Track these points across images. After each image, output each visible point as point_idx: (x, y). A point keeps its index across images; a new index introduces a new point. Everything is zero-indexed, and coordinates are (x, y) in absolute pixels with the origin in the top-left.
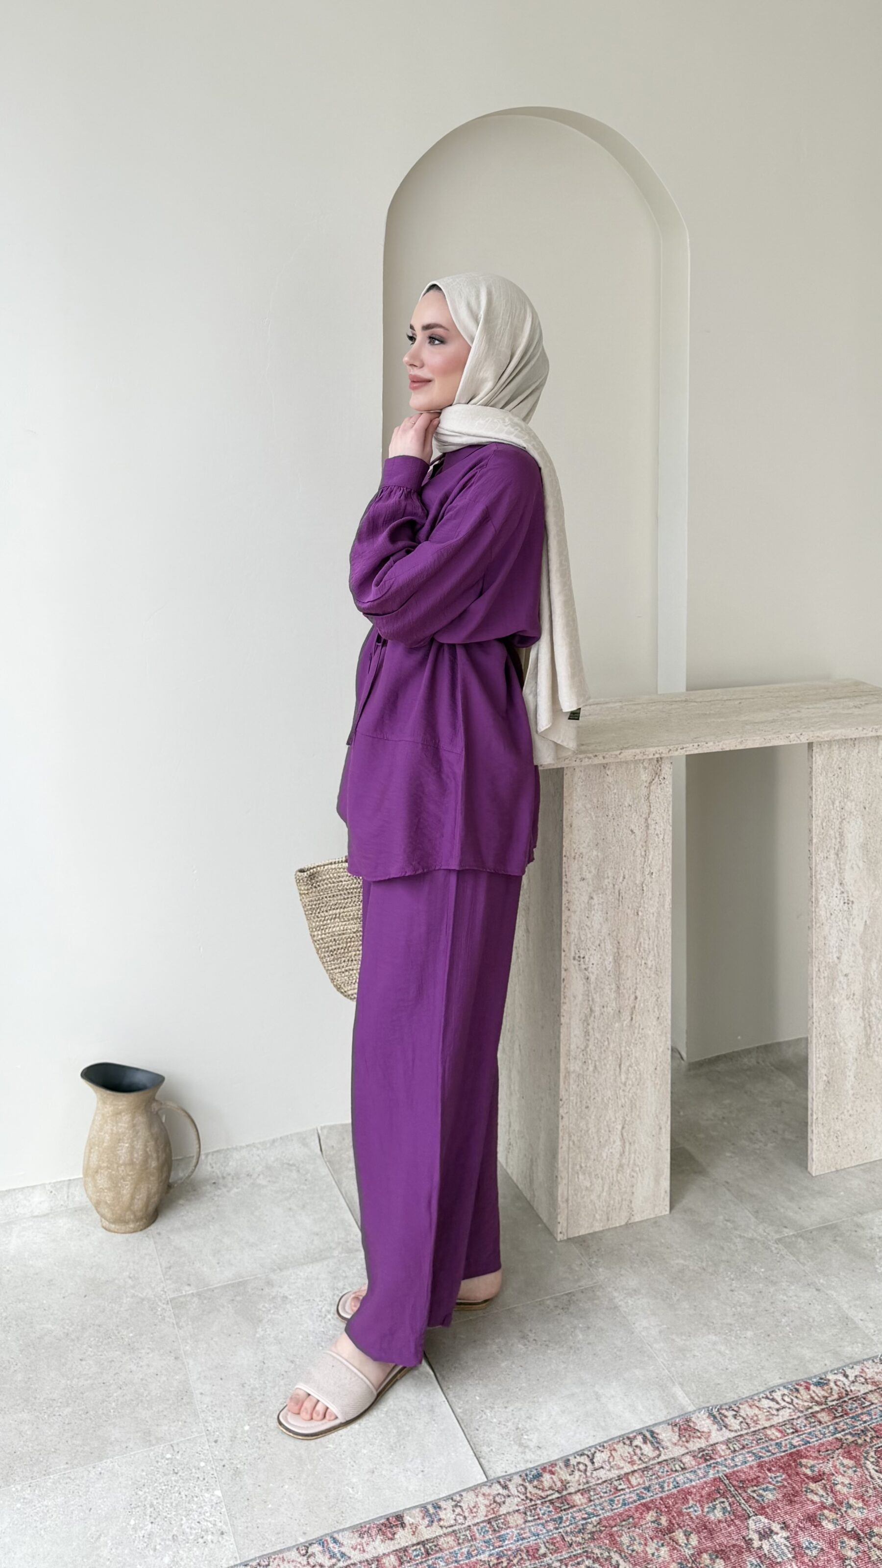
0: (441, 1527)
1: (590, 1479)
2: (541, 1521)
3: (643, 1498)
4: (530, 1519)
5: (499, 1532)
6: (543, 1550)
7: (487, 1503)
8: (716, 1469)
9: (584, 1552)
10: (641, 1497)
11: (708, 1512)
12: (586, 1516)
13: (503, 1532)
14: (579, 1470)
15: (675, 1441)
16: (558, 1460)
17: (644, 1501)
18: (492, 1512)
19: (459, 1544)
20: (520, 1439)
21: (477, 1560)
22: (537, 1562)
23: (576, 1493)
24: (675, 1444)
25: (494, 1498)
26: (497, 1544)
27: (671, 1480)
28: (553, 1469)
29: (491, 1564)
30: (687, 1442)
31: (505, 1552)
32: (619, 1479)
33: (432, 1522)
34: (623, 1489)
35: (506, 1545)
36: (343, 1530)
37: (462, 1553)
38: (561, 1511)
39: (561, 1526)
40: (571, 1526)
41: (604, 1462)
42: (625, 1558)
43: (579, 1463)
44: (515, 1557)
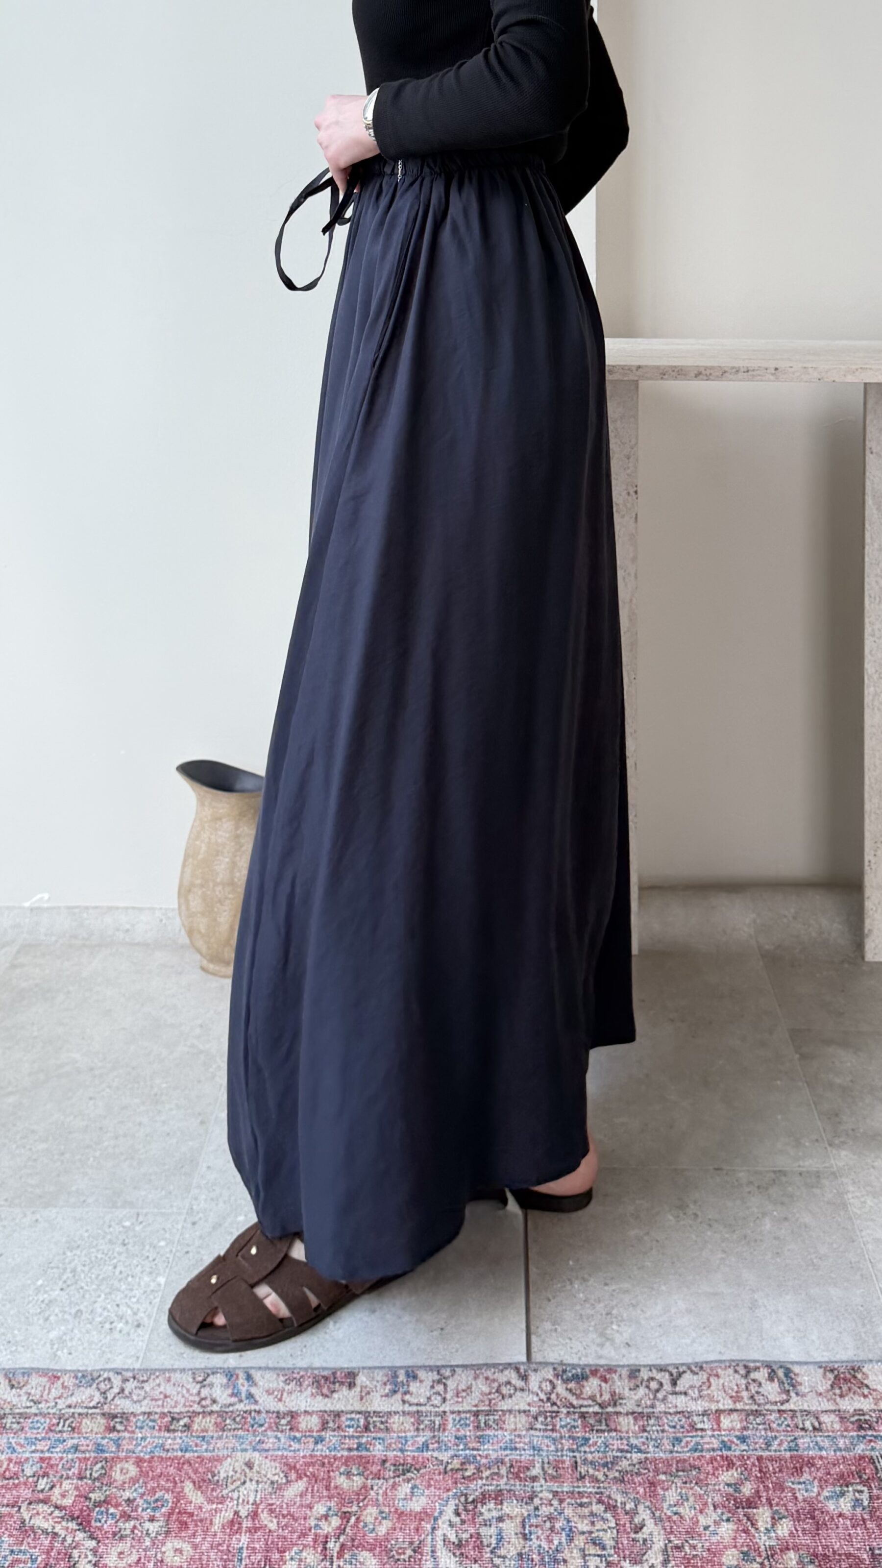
0: (404, 1402)
1: (658, 1403)
2: (554, 1435)
3: (730, 1449)
4: (538, 1426)
5: (483, 1430)
6: (536, 1471)
7: (486, 1389)
8: (872, 1444)
9: (597, 1493)
10: (726, 1446)
11: (827, 1498)
12: (626, 1448)
13: (488, 1432)
14: (648, 1387)
15: (821, 1389)
16: (623, 1366)
17: (729, 1453)
18: (487, 1403)
19: (418, 1429)
20: (605, 1329)
21: (432, 1457)
22: (518, 1483)
23: (627, 1414)
24: (821, 1394)
25: (500, 1386)
26: (471, 1445)
27: (789, 1439)
28: (608, 1376)
29: (450, 1467)
30: (841, 1396)
31: (478, 1458)
32: (703, 1415)
33: (395, 1392)
34: (702, 1430)
35: (484, 1450)
36: (267, 1368)
37: (415, 1441)
38: (593, 1430)
39: (582, 1449)
40: (596, 1455)
41: (692, 1387)
42: (658, 1520)
43: (652, 1379)
44: (489, 1468)
